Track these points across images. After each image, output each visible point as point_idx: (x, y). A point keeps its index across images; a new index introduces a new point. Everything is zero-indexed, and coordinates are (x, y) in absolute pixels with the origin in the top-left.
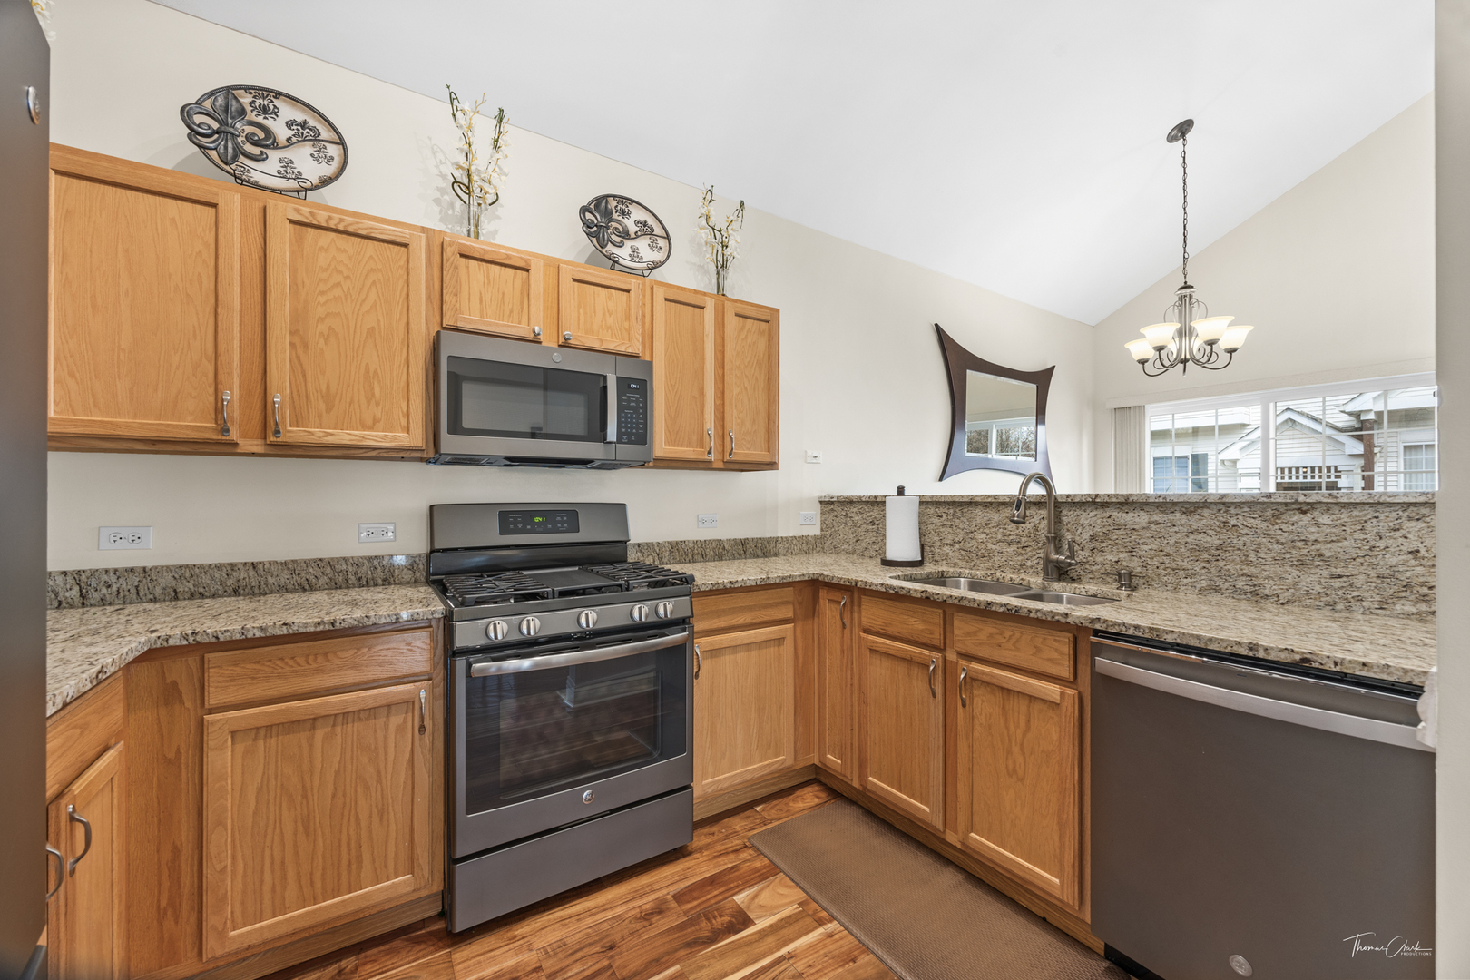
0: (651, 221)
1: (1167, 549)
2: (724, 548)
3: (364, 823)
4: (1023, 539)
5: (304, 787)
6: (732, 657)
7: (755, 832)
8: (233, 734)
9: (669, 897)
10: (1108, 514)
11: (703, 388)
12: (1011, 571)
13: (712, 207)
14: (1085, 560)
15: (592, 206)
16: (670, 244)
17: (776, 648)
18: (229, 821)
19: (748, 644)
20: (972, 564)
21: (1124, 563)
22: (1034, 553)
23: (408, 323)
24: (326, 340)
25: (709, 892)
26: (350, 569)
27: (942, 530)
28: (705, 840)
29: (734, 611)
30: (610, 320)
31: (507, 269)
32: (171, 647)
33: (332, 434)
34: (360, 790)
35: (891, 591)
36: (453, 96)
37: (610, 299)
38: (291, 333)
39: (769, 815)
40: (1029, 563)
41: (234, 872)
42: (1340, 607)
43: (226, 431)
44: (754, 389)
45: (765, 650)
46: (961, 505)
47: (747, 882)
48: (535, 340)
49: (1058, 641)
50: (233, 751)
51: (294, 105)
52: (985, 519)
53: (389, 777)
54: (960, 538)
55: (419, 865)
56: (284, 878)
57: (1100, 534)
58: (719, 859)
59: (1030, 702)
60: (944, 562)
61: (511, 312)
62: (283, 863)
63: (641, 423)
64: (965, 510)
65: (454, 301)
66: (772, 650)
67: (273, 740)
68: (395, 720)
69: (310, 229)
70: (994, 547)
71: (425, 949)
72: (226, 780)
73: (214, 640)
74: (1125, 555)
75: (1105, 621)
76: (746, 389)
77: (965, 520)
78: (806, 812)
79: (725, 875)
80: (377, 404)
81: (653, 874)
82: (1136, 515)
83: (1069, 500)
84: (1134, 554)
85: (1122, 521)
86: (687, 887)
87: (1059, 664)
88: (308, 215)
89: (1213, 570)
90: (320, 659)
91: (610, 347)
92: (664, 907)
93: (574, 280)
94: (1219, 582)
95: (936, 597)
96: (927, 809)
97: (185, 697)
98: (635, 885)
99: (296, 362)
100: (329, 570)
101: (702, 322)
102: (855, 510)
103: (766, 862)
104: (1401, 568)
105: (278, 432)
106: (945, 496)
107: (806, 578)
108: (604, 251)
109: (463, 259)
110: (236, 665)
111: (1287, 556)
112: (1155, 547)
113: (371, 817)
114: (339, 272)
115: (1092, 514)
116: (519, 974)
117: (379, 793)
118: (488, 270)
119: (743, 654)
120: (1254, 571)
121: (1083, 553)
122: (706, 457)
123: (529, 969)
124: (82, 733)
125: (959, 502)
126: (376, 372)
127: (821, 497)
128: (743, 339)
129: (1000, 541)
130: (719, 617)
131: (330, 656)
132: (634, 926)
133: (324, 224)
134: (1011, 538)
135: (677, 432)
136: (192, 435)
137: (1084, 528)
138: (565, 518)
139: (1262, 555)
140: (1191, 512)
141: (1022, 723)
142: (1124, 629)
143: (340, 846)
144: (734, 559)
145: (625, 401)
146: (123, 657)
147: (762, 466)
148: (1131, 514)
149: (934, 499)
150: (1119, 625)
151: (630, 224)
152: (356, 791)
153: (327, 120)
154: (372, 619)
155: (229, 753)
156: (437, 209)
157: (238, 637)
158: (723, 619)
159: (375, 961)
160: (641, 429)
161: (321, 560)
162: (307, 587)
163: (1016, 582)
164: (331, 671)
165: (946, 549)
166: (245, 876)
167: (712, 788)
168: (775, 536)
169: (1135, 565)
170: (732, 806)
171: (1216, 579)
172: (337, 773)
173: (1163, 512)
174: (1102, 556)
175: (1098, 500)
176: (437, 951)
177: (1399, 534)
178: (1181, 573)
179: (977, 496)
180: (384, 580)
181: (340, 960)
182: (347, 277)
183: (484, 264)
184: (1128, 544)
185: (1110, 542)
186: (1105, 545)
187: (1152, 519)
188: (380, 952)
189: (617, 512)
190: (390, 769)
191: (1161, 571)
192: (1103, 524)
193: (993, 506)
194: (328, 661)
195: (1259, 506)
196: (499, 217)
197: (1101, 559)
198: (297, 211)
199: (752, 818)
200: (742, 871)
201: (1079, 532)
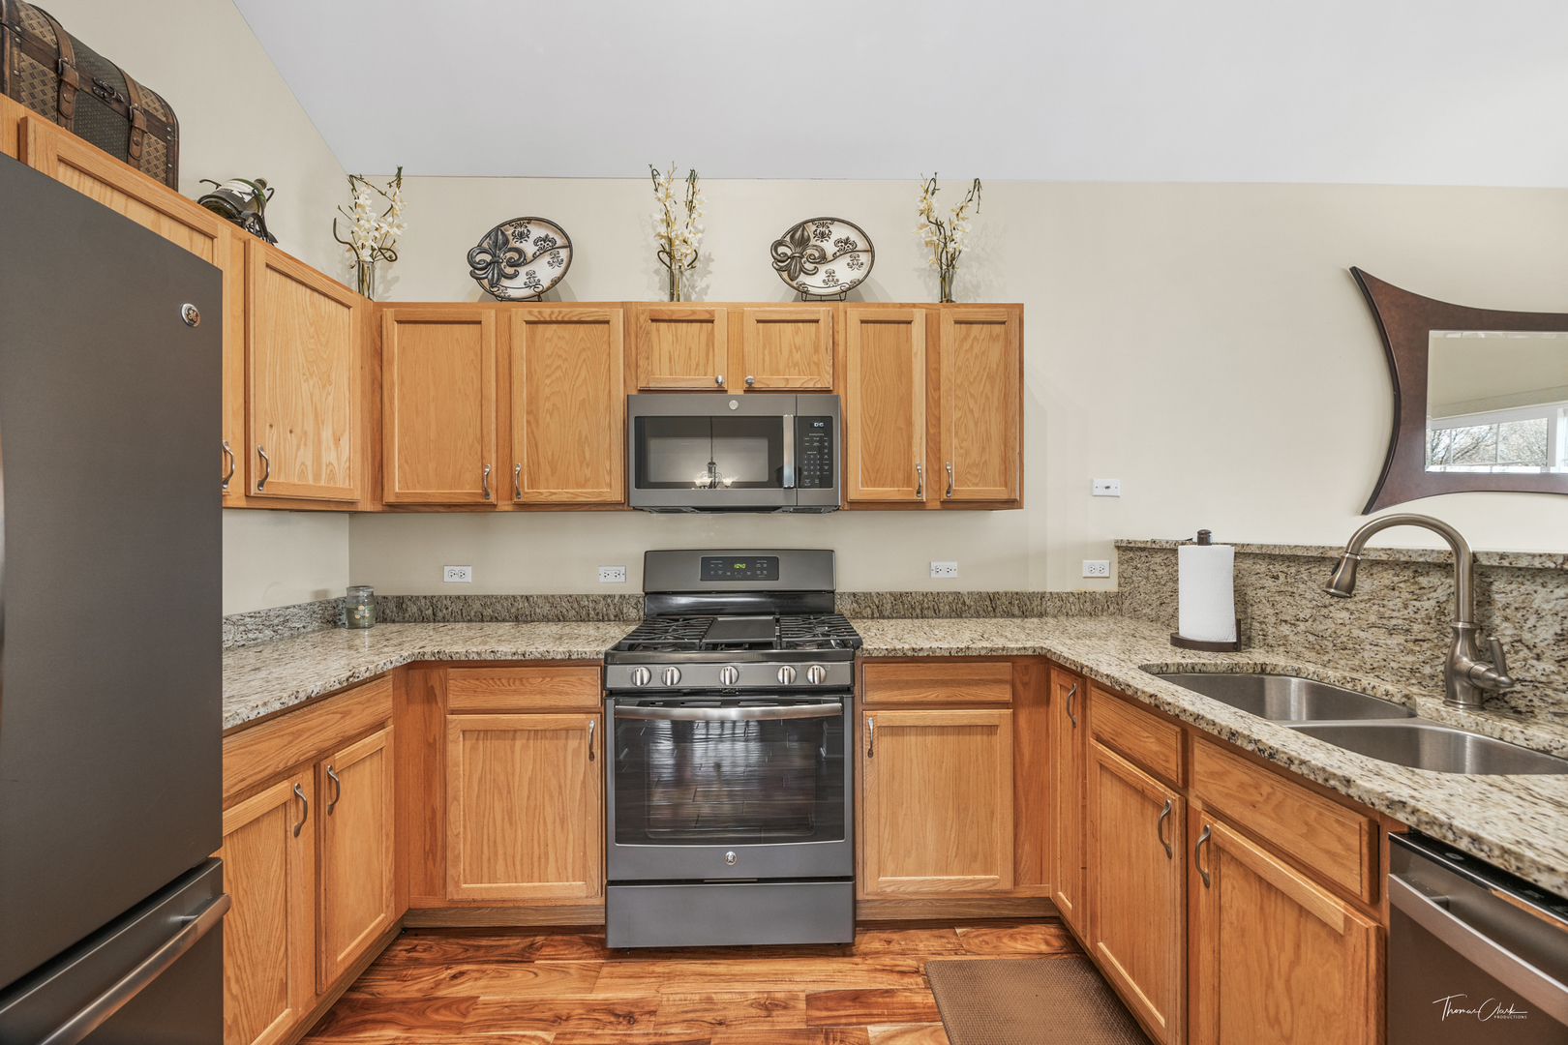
0: (854, 236)
2: (964, 603)
3: (550, 827)
5: (508, 784)
6: (920, 738)
7: (939, 958)
8: (464, 732)
9: (802, 996)
11: (911, 417)
12: (1394, 678)
13: (934, 201)
14: (1543, 679)
15: (788, 239)
16: (873, 257)
17: (985, 737)
18: (462, 799)
19: (943, 727)
20: (1326, 658)
23: (610, 391)
24: (551, 415)
25: (845, 1008)
26: (591, 605)
27: (1278, 598)
28: (877, 945)
29: (919, 684)
30: (797, 356)
31: (694, 324)
32: (426, 661)
33: (555, 494)
34: (547, 798)
35: (1117, 688)
36: (655, 173)
37: (797, 334)
38: (528, 413)
39: (969, 944)
41: (465, 838)
43: (486, 494)
44: (984, 411)
45: (967, 737)
46: (1308, 562)
47: (894, 1015)
48: (721, 390)
49: (1343, 825)
50: (464, 745)
51: (540, 225)
53: (568, 791)
54: (1307, 613)
55: (590, 876)
56: (496, 854)
58: (878, 975)
59: (1301, 916)
60: (1282, 649)
61: (698, 365)
62: (495, 842)
63: (826, 464)
64: (1314, 570)
65: (646, 366)
66: (978, 740)
67: (489, 742)
68: (573, 744)
69: (539, 325)
70: (1363, 635)
71: (589, 952)
72: (459, 766)
73: (449, 659)
75: (1415, 811)
76: (971, 411)
78: (1019, 957)
79: (874, 996)
80: (588, 465)
81: (803, 962)
83: (1505, 563)
86: (826, 992)
87: (1343, 865)
88: (537, 314)
90: (517, 683)
91: (797, 385)
92: (792, 1003)
93: (758, 321)
95: (1167, 708)
96: (1162, 1021)
97: (438, 700)
98: (779, 968)
99: (531, 435)
100: (576, 606)
101: (909, 340)
102: (1158, 560)
103: (931, 1000)
105: (518, 494)
106: (1280, 547)
107: (1030, 653)
108: (794, 283)
109: (654, 324)
110: (465, 680)
113: (554, 822)
114: (560, 356)
116: (636, 1010)
117: (560, 804)
118: (676, 329)
119: (935, 737)
121: (1540, 666)
122: (915, 497)
123: (647, 1009)
124: (343, 717)
125: (1305, 557)
126: (586, 437)
127: (1117, 541)
128: (967, 351)
129: (1373, 626)
130: (900, 689)
131: (524, 681)
132: (753, 1011)
133: (548, 319)
134: (1394, 622)
135: (878, 470)
136: (469, 500)
137: (1540, 618)
138: (765, 565)
141: (1289, 945)
142: (1450, 835)
143: (533, 840)
144: (978, 617)
145: (807, 441)
146: (380, 667)
147: (998, 505)
149: (1264, 551)
150: (1441, 826)
151: (829, 247)
152: (544, 798)
153: (561, 230)
154: (551, 654)
155: (461, 747)
156: (657, 279)
157: (463, 658)
158: (905, 692)
159: (555, 946)
160: (826, 471)
161: (570, 596)
162: (561, 618)
163: (1395, 699)
164: (525, 693)
165: (1285, 629)
166: (471, 844)
167: (892, 888)
168: (1041, 590)
170: (929, 917)
172: (531, 779)
176: (596, 958)
179: (1331, 548)
180: (615, 616)
181: (536, 936)
182: (566, 359)
183: (673, 324)
188: (562, 940)
189: (824, 559)
190: (568, 786)
194: (523, 685)
196: (710, 272)
198: (530, 313)
199: (945, 941)
200: (895, 1000)
201: (1530, 623)
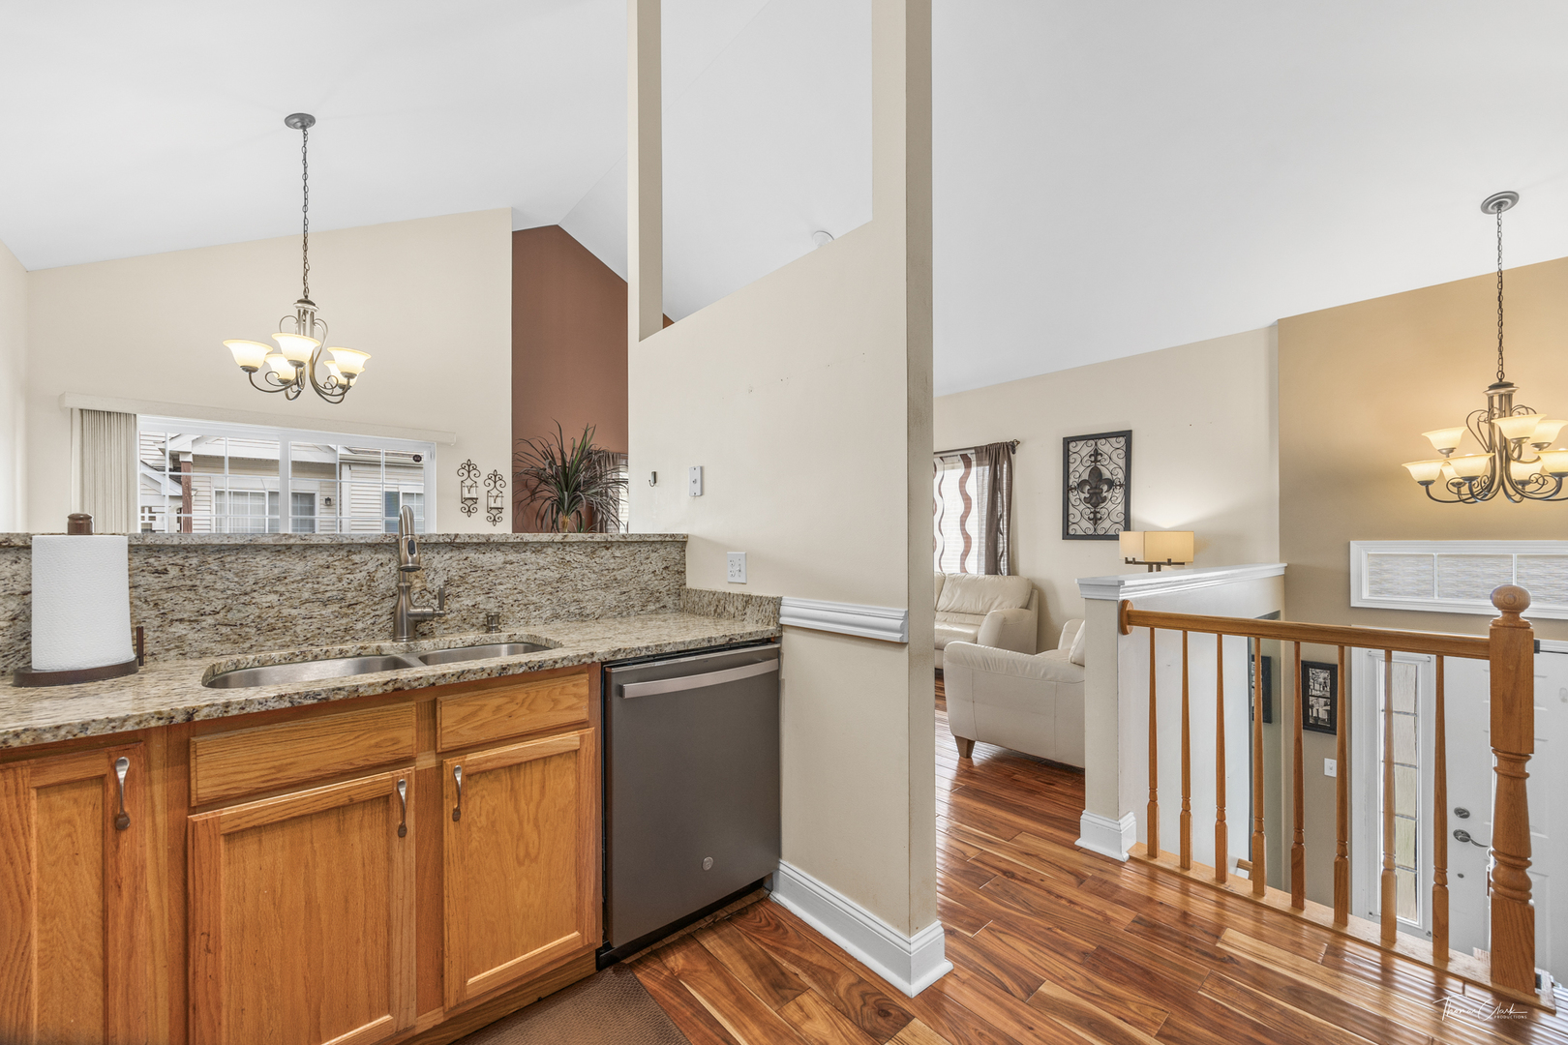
1: (521, 587)
4: (349, 595)
10: (464, 556)
21: (481, 606)
22: (368, 610)
40: (360, 626)
42: (625, 614)
52: (276, 571)
57: (456, 578)
59: (546, 764)
64: (228, 559)
74: (482, 597)
77: (230, 575)
82: (492, 556)
84: (491, 595)
85: (479, 562)
89: (555, 601)
94: (558, 610)
95: (415, 684)
104: (650, 583)
111: (599, 582)
112: (509, 586)
115: (447, 556)
120: (581, 596)
137: (437, 573)
139: (585, 583)
140: (539, 551)
141: (536, 793)
148: (488, 555)
169: (492, 606)
171: (557, 608)
173: (517, 552)
174: (458, 602)
175: (458, 541)
177: (649, 561)
178: (531, 607)
184: (485, 585)
185: (466, 586)
186: (461, 589)
187: (508, 559)
191: (515, 607)
192: (459, 567)
193: (294, 550)
195: (583, 545)
197: (458, 605)
